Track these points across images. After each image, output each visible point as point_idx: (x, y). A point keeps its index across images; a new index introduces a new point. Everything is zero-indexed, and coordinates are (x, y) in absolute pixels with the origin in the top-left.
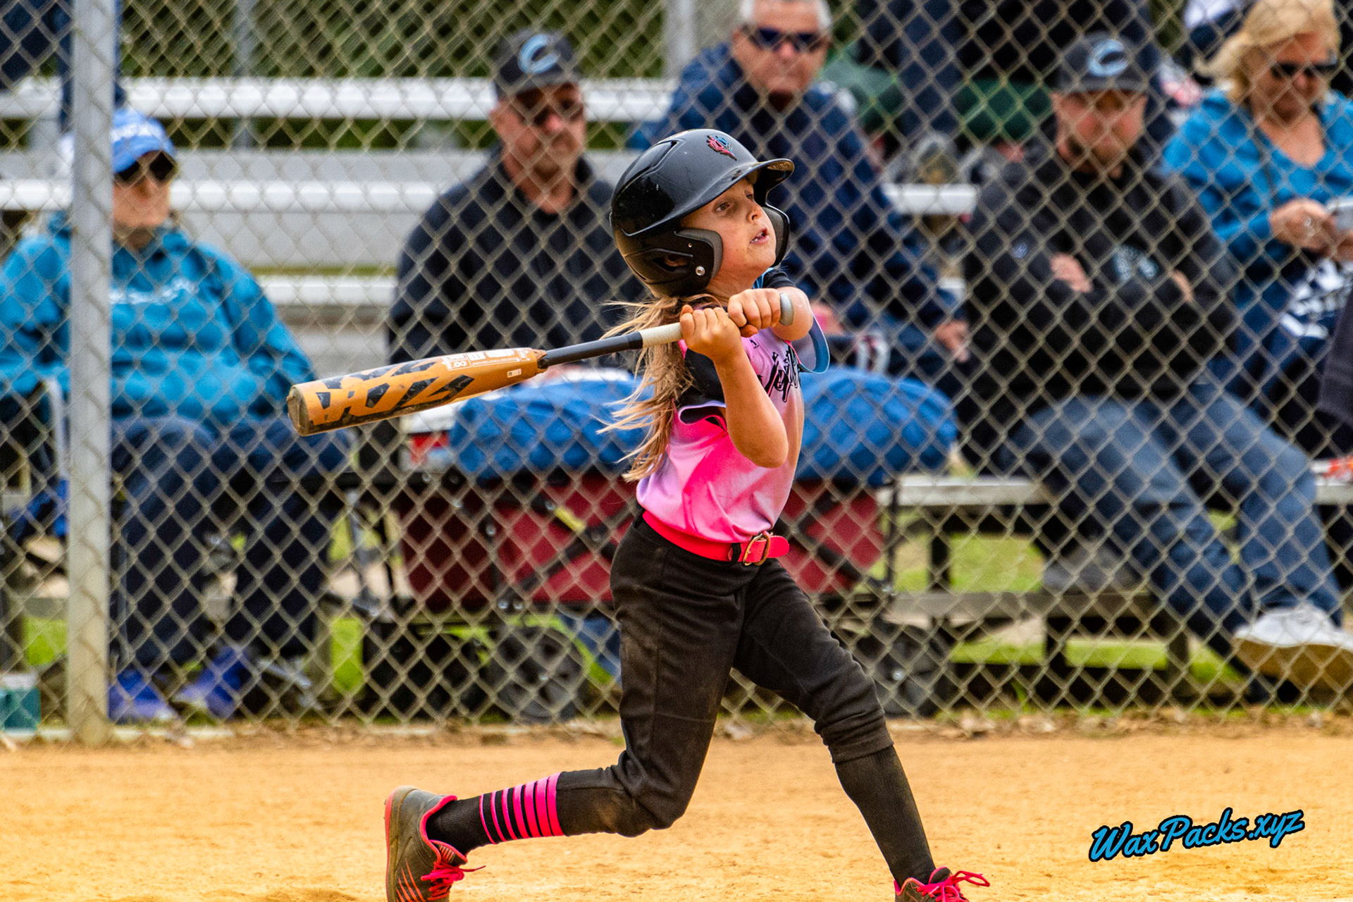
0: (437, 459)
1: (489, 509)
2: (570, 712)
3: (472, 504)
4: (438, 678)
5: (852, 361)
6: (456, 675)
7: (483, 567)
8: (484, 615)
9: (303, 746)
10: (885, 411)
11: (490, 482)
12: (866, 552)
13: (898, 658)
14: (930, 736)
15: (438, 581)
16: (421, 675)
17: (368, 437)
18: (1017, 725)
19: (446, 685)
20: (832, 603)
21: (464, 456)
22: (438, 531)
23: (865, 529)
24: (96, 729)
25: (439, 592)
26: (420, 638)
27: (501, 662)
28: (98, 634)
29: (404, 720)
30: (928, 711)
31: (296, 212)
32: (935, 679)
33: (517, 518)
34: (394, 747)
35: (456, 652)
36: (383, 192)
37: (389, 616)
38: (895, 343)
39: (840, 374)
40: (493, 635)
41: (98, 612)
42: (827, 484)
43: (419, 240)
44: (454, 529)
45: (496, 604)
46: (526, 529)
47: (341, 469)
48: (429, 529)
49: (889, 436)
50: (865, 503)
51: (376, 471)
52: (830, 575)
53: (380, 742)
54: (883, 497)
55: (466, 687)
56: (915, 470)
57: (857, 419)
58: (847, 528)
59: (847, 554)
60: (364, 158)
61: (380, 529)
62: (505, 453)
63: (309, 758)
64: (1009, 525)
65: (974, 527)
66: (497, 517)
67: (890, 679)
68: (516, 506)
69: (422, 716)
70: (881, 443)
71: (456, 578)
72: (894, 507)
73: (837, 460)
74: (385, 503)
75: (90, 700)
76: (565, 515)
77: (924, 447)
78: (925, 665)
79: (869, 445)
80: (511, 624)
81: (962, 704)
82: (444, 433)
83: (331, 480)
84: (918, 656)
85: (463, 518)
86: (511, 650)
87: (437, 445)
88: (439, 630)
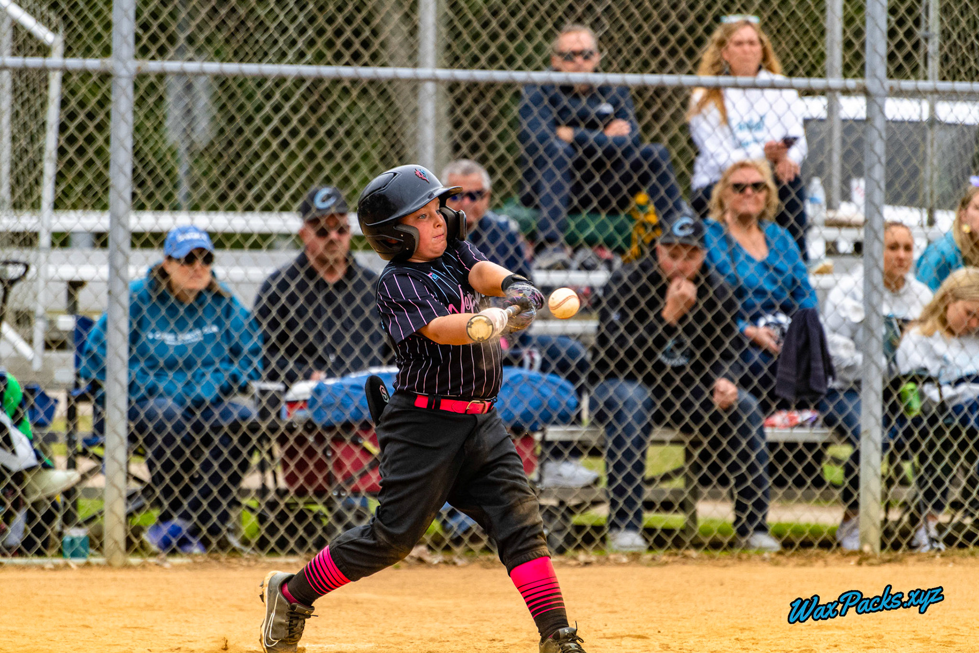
3: (320, 439)
4: (301, 532)
6: (310, 530)
7: (325, 473)
8: (325, 499)
10: (539, 391)
14: (563, 565)
15: (301, 480)
16: (292, 530)
18: (608, 560)
19: (305, 535)
21: (315, 414)
22: (301, 453)
23: (528, 454)
24: (119, 558)
25: (302, 486)
26: (292, 511)
27: (334, 524)
29: (283, 554)
30: (561, 551)
32: (565, 534)
33: (343, 447)
35: (310, 518)
37: (275, 499)
39: (515, 371)
40: (330, 510)
41: (121, 496)
44: (311, 453)
45: (332, 492)
46: (348, 453)
48: (296, 453)
49: (541, 405)
50: (528, 440)
51: (268, 421)
54: (538, 437)
55: (316, 537)
56: (554, 423)
57: (524, 395)
61: (270, 452)
62: (337, 412)
63: (232, 574)
69: (292, 552)
70: (537, 408)
71: (311, 479)
73: (514, 416)
74: (274, 438)
75: (116, 542)
76: (368, 445)
77: (560, 410)
78: (559, 527)
79: (531, 409)
81: (578, 548)
82: (305, 401)
84: (556, 522)
86: (339, 517)
88: (301, 506)
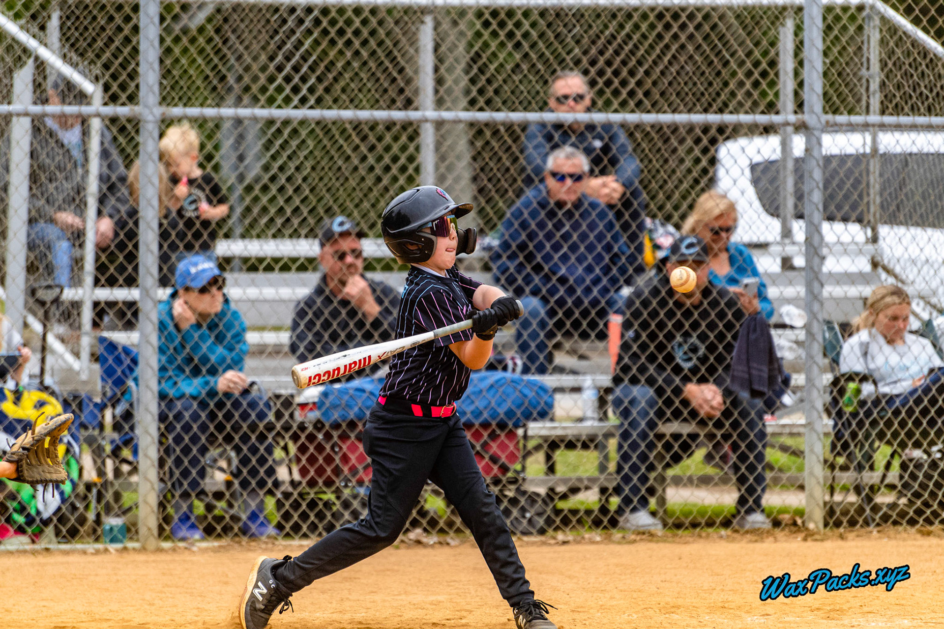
0: (312, 415)
1: (336, 439)
3: (328, 436)
4: (312, 518)
5: (505, 368)
6: (320, 516)
7: (333, 466)
8: (333, 488)
10: (520, 392)
11: (336, 426)
12: (512, 457)
13: (527, 507)
14: (544, 543)
15: (312, 473)
17: (278, 405)
18: (583, 538)
19: (316, 521)
20: (496, 482)
21: (323, 414)
22: (312, 449)
23: (511, 447)
24: (153, 543)
25: (312, 477)
26: (304, 499)
27: (342, 510)
28: (153, 500)
29: (297, 537)
30: (542, 532)
31: (244, 301)
32: (545, 517)
33: (349, 443)
35: (321, 506)
36: (286, 292)
37: (290, 489)
38: (525, 360)
39: (499, 375)
40: (338, 498)
41: (153, 488)
42: (494, 426)
43: (301, 314)
44: (320, 448)
45: (339, 483)
46: (353, 448)
47: (266, 421)
48: (307, 448)
49: (523, 404)
50: (511, 435)
51: (282, 421)
52: (495, 468)
54: (520, 432)
55: (325, 522)
56: (535, 420)
57: (508, 395)
58: (503, 447)
59: (503, 459)
60: (275, 276)
61: (285, 449)
62: (343, 413)
64: (579, 445)
65: (562, 446)
66: (340, 443)
67: (524, 517)
68: (349, 437)
69: (305, 536)
70: (519, 407)
71: (320, 471)
72: (525, 437)
73: (499, 414)
74: (287, 436)
75: (149, 529)
77: (539, 408)
78: (540, 510)
79: (513, 408)
80: (347, 492)
81: (557, 529)
82: (314, 403)
83: (261, 426)
84: (537, 506)
85: (323, 443)
86: (346, 505)
87: (311, 409)
88: (312, 496)
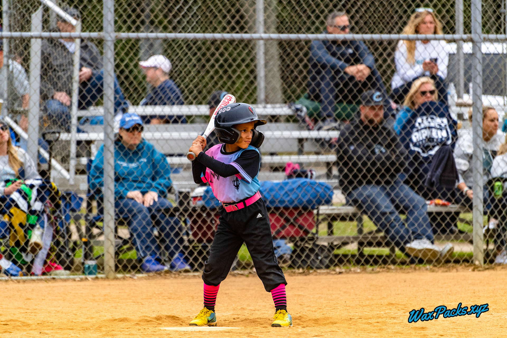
0: (200, 203)
1: (213, 216)
2: (235, 269)
3: (209, 215)
4: (200, 260)
5: (306, 176)
7: (212, 231)
9: (166, 278)
10: (315, 189)
11: (213, 209)
12: (311, 226)
13: (319, 253)
14: (329, 273)
15: (200, 235)
16: (196, 259)
17: (181, 198)
18: (350, 270)
20: (302, 239)
21: (206, 203)
22: (200, 222)
23: (310, 220)
24: (112, 274)
25: (200, 238)
26: (196, 250)
28: (112, 251)
30: (327, 267)
32: (329, 259)
34: (189, 278)
35: (205, 253)
37: (188, 244)
39: (303, 180)
42: (300, 208)
48: (197, 222)
49: (316, 196)
50: (310, 213)
51: (183, 207)
52: (301, 232)
53: (185, 277)
54: (315, 212)
56: (323, 205)
57: (308, 191)
58: (306, 220)
59: (306, 227)
61: (185, 222)
63: (167, 281)
66: (215, 218)
67: (317, 259)
70: (314, 198)
72: (318, 214)
73: (303, 202)
74: (186, 215)
75: (110, 267)
77: (325, 198)
78: (326, 255)
79: (311, 198)
81: (336, 265)
82: (201, 197)
84: (325, 253)
85: (206, 218)
87: (199, 200)
88: (200, 248)
